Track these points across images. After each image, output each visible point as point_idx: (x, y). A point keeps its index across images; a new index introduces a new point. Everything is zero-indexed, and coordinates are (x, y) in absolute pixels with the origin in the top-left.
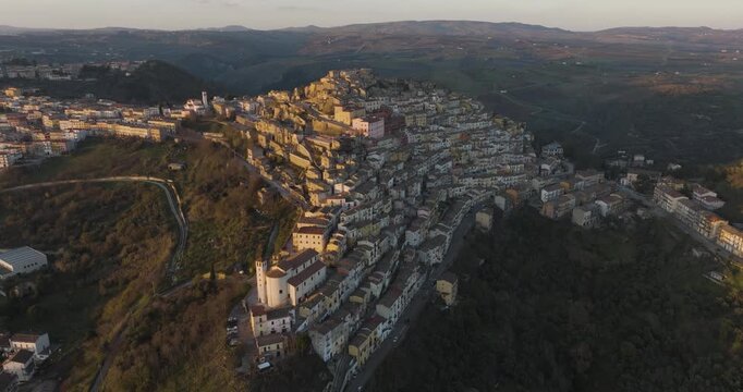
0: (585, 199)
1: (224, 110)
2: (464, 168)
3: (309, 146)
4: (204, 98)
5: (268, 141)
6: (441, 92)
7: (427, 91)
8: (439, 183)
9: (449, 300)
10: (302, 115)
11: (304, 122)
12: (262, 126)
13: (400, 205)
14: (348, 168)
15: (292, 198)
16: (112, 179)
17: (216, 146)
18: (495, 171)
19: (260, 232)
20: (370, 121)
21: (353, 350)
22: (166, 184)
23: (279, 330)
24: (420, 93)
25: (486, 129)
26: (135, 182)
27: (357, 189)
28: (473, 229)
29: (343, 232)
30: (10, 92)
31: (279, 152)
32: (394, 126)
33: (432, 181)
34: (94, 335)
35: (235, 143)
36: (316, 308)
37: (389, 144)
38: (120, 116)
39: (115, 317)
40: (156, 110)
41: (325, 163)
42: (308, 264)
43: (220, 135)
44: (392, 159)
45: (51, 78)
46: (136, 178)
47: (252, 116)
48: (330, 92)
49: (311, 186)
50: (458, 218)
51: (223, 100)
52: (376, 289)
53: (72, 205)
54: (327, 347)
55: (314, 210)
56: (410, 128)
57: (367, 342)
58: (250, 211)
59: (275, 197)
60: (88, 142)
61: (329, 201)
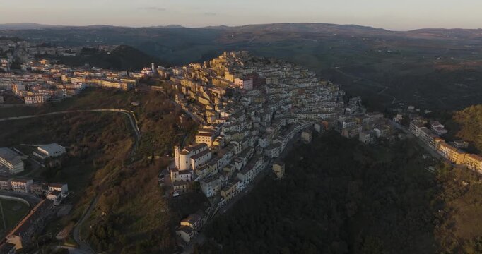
0: (368, 128)
1: (164, 73)
2: (298, 108)
3: (209, 93)
4: (153, 67)
5: (187, 90)
6: (289, 65)
7: (281, 65)
8: (282, 115)
9: (279, 175)
10: (207, 76)
11: (207, 80)
12: (184, 82)
13: (257, 125)
14: (229, 104)
15: (198, 120)
16: (99, 110)
17: (158, 93)
18: (317, 111)
19: (179, 136)
20: (244, 80)
21: (223, 193)
22: (130, 114)
23: (184, 180)
24: (277, 66)
25: (315, 87)
26: (113, 112)
27: (233, 115)
28: (299, 141)
29: (222, 136)
30: (43, 62)
31: (193, 97)
32: (259, 83)
33: (278, 114)
34: (91, 185)
35: (169, 92)
36: (204, 171)
37: (254, 93)
38: (105, 76)
39: (101, 177)
40: (125, 73)
41: (217, 102)
42: (202, 150)
43: (161, 88)
44: (256, 101)
45: (64, 55)
46: (113, 110)
47: (179, 77)
48: (223, 64)
49: (208, 113)
50: (291, 135)
51: (163, 68)
52: (238, 166)
53: (78, 123)
54: (209, 190)
55: (208, 125)
56: (268, 85)
57: (230, 190)
58: (175, 126)
59: (188, 119)
60: (87, 90)
61: (217, 121)
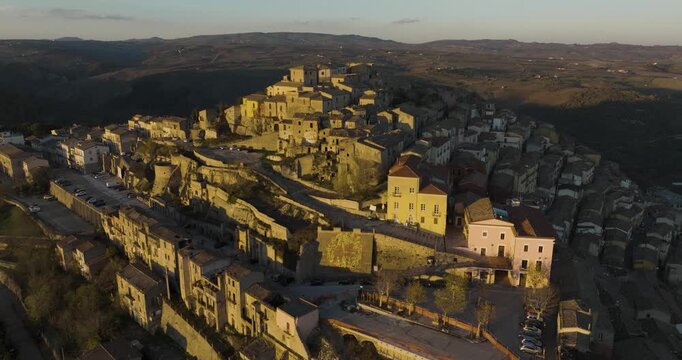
1: (17, 165)
5: (153, 306)
10: (256, 195)
11: (280, 232)
12: (126, 232)
48: (320, 122)
51: (19, 139)
